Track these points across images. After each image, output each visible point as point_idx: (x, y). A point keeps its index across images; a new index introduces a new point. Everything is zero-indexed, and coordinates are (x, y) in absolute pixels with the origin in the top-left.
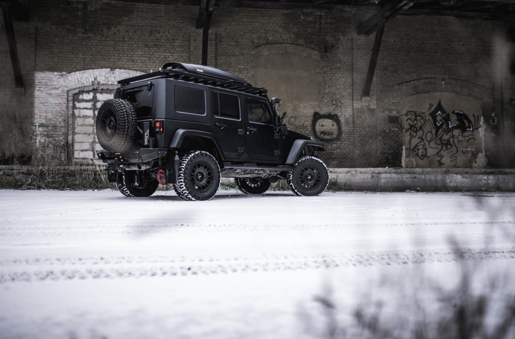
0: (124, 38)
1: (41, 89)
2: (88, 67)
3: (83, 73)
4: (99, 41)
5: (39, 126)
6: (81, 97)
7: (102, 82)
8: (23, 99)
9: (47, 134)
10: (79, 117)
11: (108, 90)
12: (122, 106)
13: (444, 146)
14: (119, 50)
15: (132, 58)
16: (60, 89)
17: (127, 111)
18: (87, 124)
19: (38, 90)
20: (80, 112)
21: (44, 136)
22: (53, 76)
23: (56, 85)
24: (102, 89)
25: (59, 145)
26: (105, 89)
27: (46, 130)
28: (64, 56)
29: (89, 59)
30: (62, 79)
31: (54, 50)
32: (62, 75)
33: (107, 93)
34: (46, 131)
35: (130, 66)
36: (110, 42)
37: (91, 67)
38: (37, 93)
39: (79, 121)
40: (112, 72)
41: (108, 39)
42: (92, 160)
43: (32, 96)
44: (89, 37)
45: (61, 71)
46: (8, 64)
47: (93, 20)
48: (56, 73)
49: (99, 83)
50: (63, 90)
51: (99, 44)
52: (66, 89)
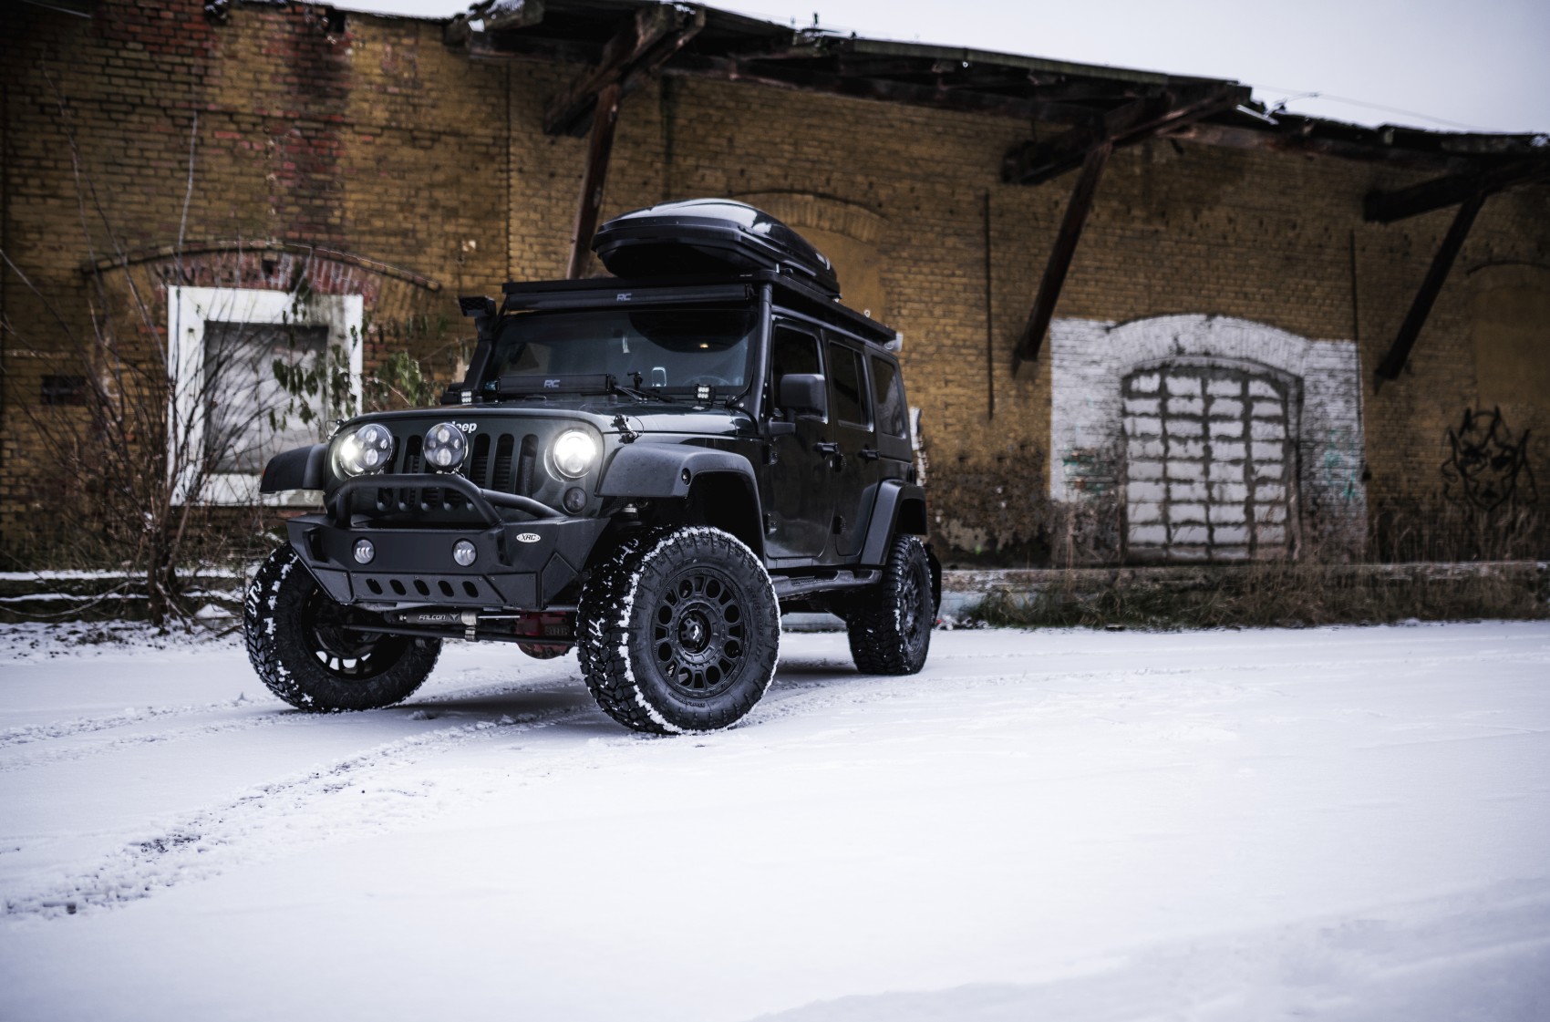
0: (1225, 238)
1: (1065, 363)
2: (1159, 308)
3: (1150, 325)
4: (1177, 242)
5: (1065, 461)
6: (1135, 385)
7: (1189, 349)
8: (1030, 388)
9: (1083, 481)
10: (1134, 436)
11: (1190, 368)
14: (1218, 268)
15: (1245, 289)
16: (1105, 365)
18: (1152, 455)
19: (1059, 367)
20: (1134, 424)
21: (1076, 487)
22: (1087, 330)
23: (1093, 354)
24: (1180, 366)
25: (1108, 511)
26: (1187, 366)
28: (1108, 278)
29: (1159, 289)
30: (1107, 338)
31: (1087, 263)
32: (1108, 330)
33: (1187, 376)
34: (1078, 475)
35: (1242, 309)
36: (1198, 247)
37: (1164, 309)
38: (1056, 375)
39: (1135, 447)
40: (1209, 323)
41: (1194, 238)
42: (1165, 546)
43: (1048, 382)
44: (1157, 231)
45: (1103, 317)
46: (993, 297)
47: (1165, 188)
48: (1093, 323)
49: (1180, 351)
50: (1110, 368)
51: (1176, 250)
52: (1115, 364)
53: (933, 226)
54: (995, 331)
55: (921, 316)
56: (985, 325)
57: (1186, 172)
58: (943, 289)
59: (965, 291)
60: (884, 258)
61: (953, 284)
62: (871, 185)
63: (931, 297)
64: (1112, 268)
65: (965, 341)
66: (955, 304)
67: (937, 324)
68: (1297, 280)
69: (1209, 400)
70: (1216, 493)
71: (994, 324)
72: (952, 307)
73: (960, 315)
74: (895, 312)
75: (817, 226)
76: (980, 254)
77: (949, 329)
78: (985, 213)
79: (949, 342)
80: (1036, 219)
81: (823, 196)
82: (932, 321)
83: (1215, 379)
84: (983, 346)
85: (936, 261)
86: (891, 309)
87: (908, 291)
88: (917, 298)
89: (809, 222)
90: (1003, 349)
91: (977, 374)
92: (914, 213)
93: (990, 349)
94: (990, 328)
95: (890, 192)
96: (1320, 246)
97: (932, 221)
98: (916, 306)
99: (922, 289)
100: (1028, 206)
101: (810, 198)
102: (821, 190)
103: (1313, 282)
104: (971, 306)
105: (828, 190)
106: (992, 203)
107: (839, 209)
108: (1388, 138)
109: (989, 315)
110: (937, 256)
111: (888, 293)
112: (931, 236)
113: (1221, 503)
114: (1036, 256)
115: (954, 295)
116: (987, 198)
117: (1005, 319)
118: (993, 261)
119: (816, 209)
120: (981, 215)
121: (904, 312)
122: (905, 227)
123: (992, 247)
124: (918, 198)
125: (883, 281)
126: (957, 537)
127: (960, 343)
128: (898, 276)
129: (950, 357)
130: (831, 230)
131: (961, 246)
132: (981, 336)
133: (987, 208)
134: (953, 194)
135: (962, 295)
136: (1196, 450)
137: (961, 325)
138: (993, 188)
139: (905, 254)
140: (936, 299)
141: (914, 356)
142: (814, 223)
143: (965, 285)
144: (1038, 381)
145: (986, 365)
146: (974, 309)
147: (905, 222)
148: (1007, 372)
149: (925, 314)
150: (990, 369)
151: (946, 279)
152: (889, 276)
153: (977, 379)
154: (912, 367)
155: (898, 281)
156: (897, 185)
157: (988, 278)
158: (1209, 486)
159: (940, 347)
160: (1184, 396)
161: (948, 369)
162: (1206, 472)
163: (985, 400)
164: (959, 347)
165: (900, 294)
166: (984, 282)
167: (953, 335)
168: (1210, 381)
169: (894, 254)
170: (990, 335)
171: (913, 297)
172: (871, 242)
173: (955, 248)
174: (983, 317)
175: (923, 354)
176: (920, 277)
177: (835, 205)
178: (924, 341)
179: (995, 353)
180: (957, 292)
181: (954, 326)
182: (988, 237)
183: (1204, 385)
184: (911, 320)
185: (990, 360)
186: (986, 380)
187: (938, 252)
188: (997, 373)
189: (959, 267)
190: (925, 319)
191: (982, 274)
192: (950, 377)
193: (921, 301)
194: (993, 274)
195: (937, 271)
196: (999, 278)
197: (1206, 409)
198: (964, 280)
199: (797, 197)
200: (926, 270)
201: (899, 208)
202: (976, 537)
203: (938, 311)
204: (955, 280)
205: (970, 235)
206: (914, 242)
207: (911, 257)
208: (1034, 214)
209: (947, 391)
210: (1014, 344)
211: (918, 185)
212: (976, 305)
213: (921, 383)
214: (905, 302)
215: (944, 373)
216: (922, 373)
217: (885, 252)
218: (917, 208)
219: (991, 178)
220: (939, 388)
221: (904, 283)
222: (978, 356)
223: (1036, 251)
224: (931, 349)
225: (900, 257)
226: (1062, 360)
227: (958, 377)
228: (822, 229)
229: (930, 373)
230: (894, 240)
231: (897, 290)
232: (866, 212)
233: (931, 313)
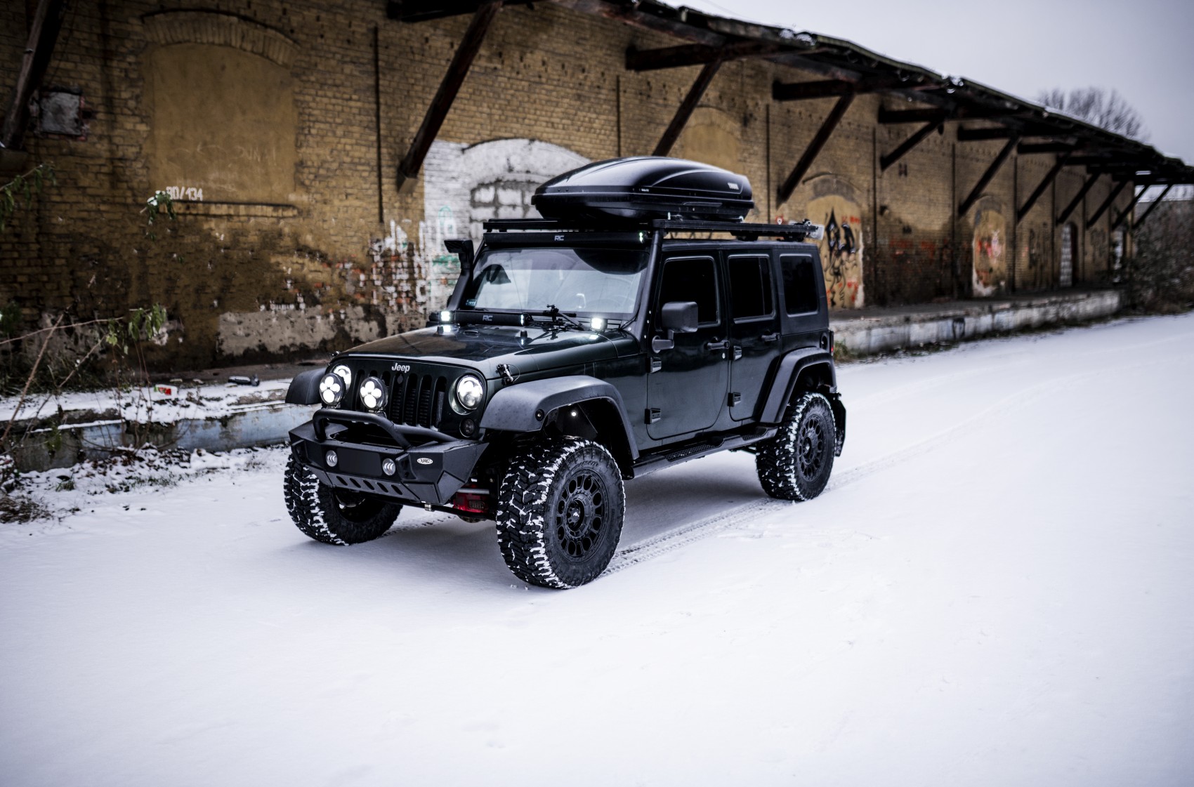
0: (540, 77)
1: (434, 179)
2: (495, 134)
3: (492, 148)
4: (509, 78)
5: (435, 262)
6: (478, 196)
7: (517, 167)
8: (410, 200)
9: (446, 279)
11: (515, 183)
14: (535, 102)
15: (551, 120)
16: (460, 180)
19: (430, 183)
20: (478, 229)
21: (442, 284)
22: (448, 151)
23: (453, 171)
24: (509, 181)
26: (513, 181)
27: (444, 270)
28: (462, 107)
29: (497, 117)
30: (463, 157)
32: (463, 150)
33: (512, 189)
34: (443, 273)
35: (550, 136)
36: (523, 83)
37: (501, 134)
38: (428, 189)
41: (520, 76)
43: (422, 195)
44: (495, 68)
45: (460, 140)
46: (382, 120)
47: (502, 32)
48: (453, 145)
49: (511, 170)
50: (464, 183)
51: (509, 86)
52: (468, 180)
53: (334, 53)
54: (384, 151)
55: (326, 135)
56: (376, 145)
57: (517, 20)
58: (343, 111)
59: (360, 114)
60: (296, 80)
61: (351, 107)
62: (285, 11)
63: (334, 118)
64: (466, 99)
65: (360, 158)
66: (352, 125)
67: (339, 143)
68: (584, 113)
69: (526, 209)
71: (383, 144)
72: (350, 128)
73: (357, 135)
74: (306, 132)
75: (241, 47)
76: (371, 82)
77: (348, 147)
78: (375, 45)
79: (348, 160)
80: (413, 53)
81: (245, 19)
82: (336, 140)
83: (530, 192)
84: (374, 163)
85: (337, 86)
86: (303, 129)
87: (316, 112)
88: (323, 120)
89: (233, 43)
90: (389, 166)
91: (370, 188)
92: (319, 40)
93: (379, 166)
94: (379, 148)
95: (300, 19)
96: (599, 87)
97: (333, 49)
98: (322, 126)
99: (327, 111)
100: (407, 41)
101: (234, 19)
102: (242, 12)
103: (594, 116)
104: (365, 127)
105: (249, 13)
106: (380, 37)
107: (258, 33)
108: (684, 17)
109: (379, 135)
110: (338, 82)
111: (301, 114)
112: (333, 62)
114: (413, 85)
115: (352, 118)
116: (376, 31)
117: (391, 139)
118: (381, 88)
119: (239, 30)
120: (371, 45)
121: (313, 131)
122: (313, 53)
123: (381, 76)
124: (322, 26)
125: (296, 101)
126: (357, 331)
127: (356, 160)
128: (308, 98)
129: (349, 173)
130: (252, 51)
131: (357, 73)
132: (372, 154)
133: (376, 40)
134: (350, 25)
135: (358, 118)
137: (357, 144)
138: (381, 23)
139: (313, 79)
140: (338, 120)
141: (322, 172)
142: (238, 46)
143: (360, 109)
144: (415, 194)
145: (376, 180)
146: (367, 131)
147: (313, 48)
148: (393, 187)
149: (330, 134)
150: (380, 184)
151: (345, 103)
152: (301, 98)
153: (370, 192)
154: (320, 182)
155: (308, 102)
156: (306, 13)
157: (378, 103)
159: (342, 163)
160: (510, 206)
161: (348, 184)
163: (376, 211)
164: (356, 164)
165: (310, 115)
166: (374, 106)
167: (351, 154)
168: (527, 193)
169: (304, 78)
170: (379, 154)
171: (320, 118)
172: (285, 66)
173: (352, 75)
174: (374, 138)
175: (328, 170)
176: (325, 100)
177: (256, 28)
178: (329, 158)
179: (384, 169)
180: (354, 114)
181: (352, 145)
182: (377, 66)
183: (523, 197)
184: (319, 139)
185: (380, 176)
186: (377, 193)
187: (339, 78)
188: (385, 187)
189: (355, 92)
190: (330, 139)
191: (372, 99)
192: (350, 191)
193: (326, 122)
194: (382, 100)
195: (338, 95)
196: (386, 104)
197: (524, 216)
198: (359, 104)
199: (224, 18)
200: (330, 94)
201: (307, 35)
202: (371, 330)
203: (339, 132)
204: (352, 104)
205: (363, 64)
206: (320, 67)
207: (317, 81)
208: (411, 48)
209: (347, 203)
210: (397, 163)
211: (323, 15)
212: (367, 127)
213: (328, 197)
214: (314, 122)
215: (345, 187)
216: (327, 187)
217: (297, 75)
218: (322, 36)
219: (379, 13)
220: (341, 200)
221: (312, 105)
222: (370, 172)
223: (412, 81)
224: (335, 166)
225: (309, 81)
226: (431, 176)
227: (355, 191)
228: (245, 50)
229: (335, 187)
230: (304, 65)
231: (307, 111)
232: (281, 36)
233: (334, 133)
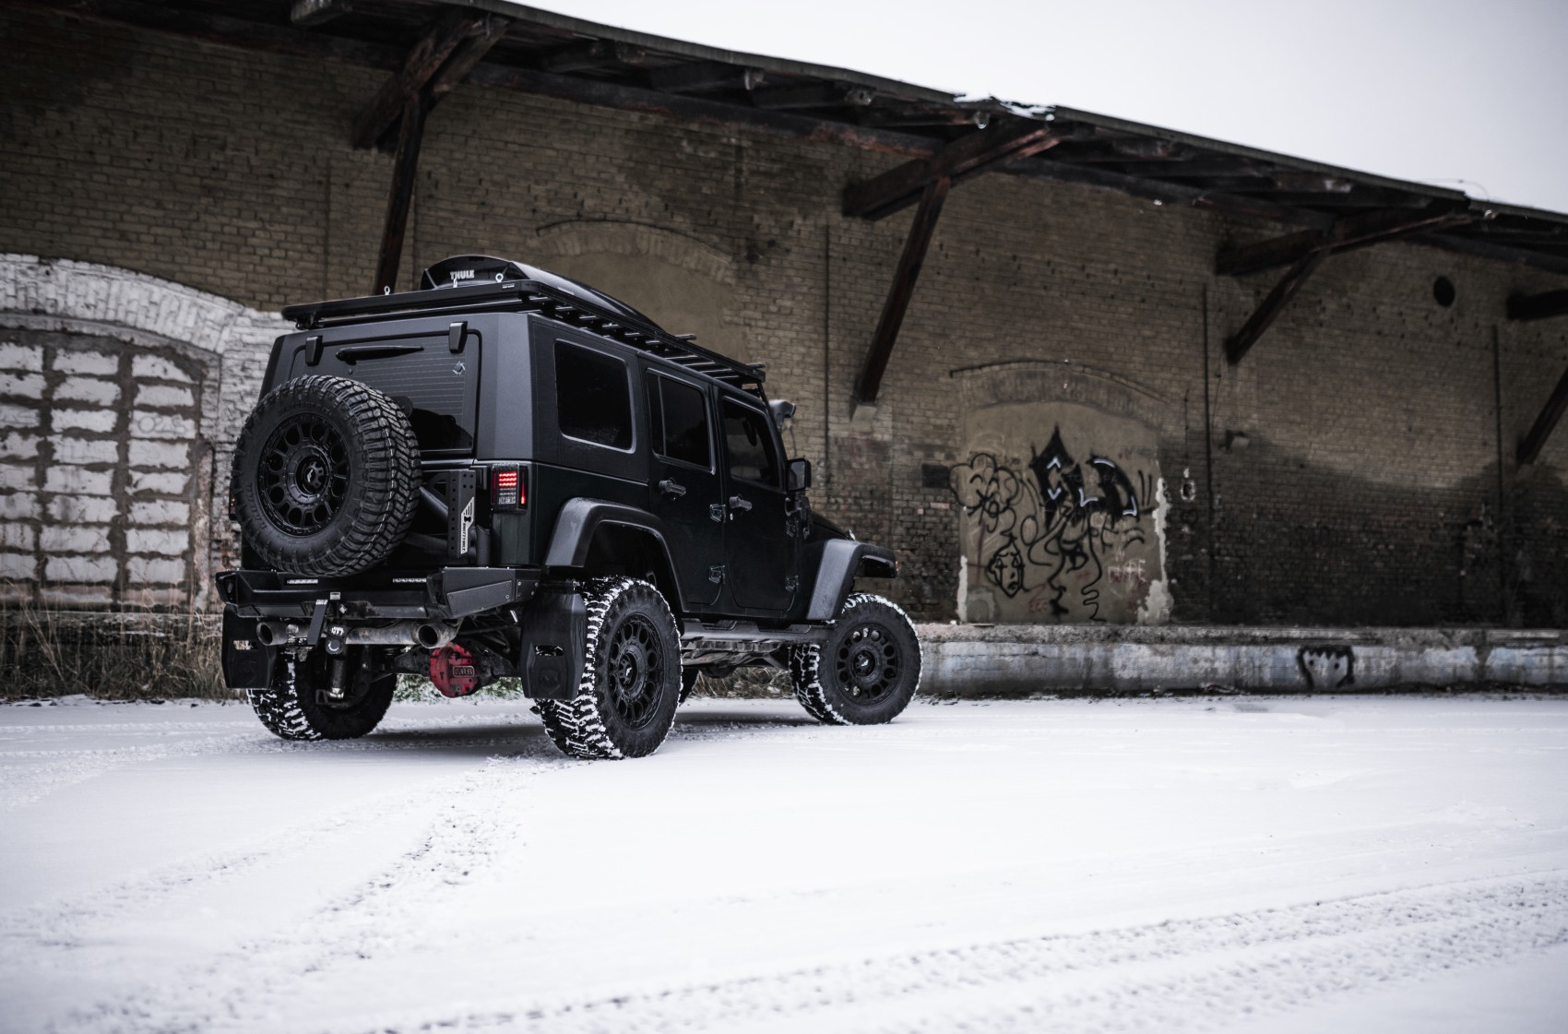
0: (91, 153)
11: (23, 333)
12: (372, 404)
13: (1067, 558)
14: (72, 194)
15: (121, 226)
17: (389, 426)
26: (12, 329)
33: (18, 343)
35: (115, 254)
40: (43, 269)
68: (223, 219)
69: (55, 378)
70: (55, 509)
83: (69, 350)
103: (253, 225)
113: (65, 523)
136: (28, 448)
158: (44, 499)
160: (8, 372)
162: (41, 479)
168: (61, 352)
183: (48, 357)
197: (47, 393)
